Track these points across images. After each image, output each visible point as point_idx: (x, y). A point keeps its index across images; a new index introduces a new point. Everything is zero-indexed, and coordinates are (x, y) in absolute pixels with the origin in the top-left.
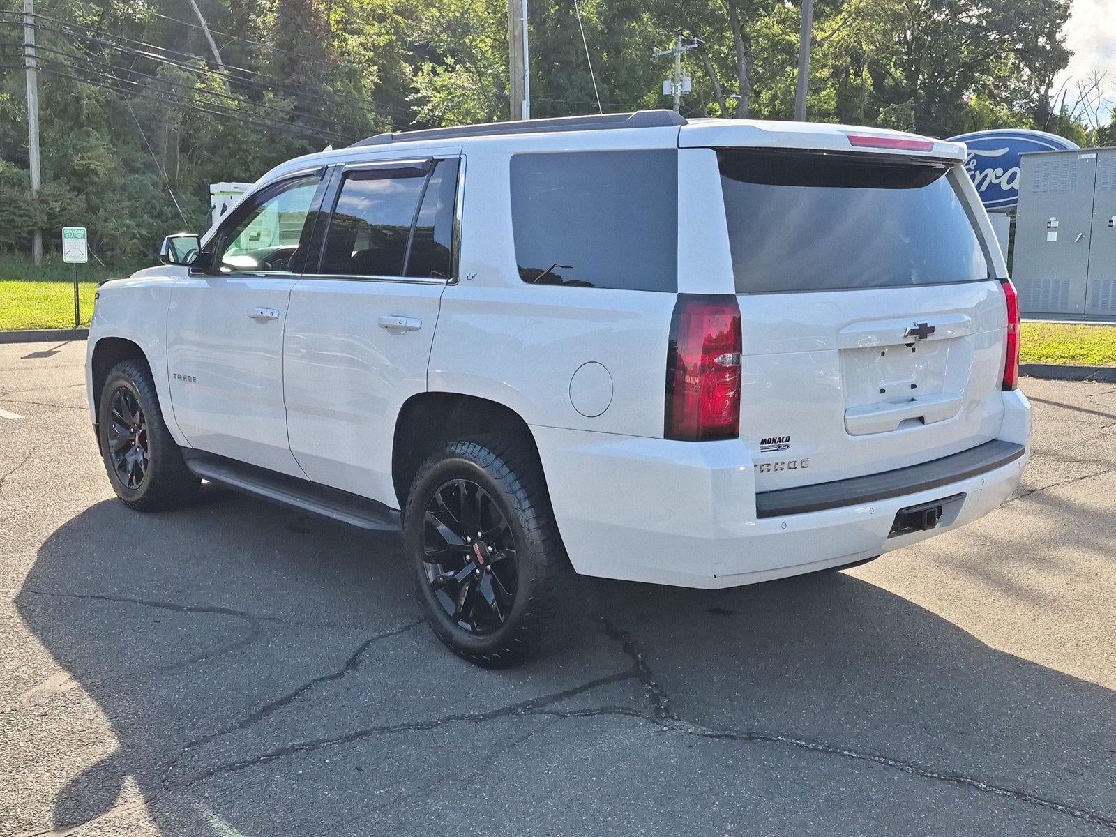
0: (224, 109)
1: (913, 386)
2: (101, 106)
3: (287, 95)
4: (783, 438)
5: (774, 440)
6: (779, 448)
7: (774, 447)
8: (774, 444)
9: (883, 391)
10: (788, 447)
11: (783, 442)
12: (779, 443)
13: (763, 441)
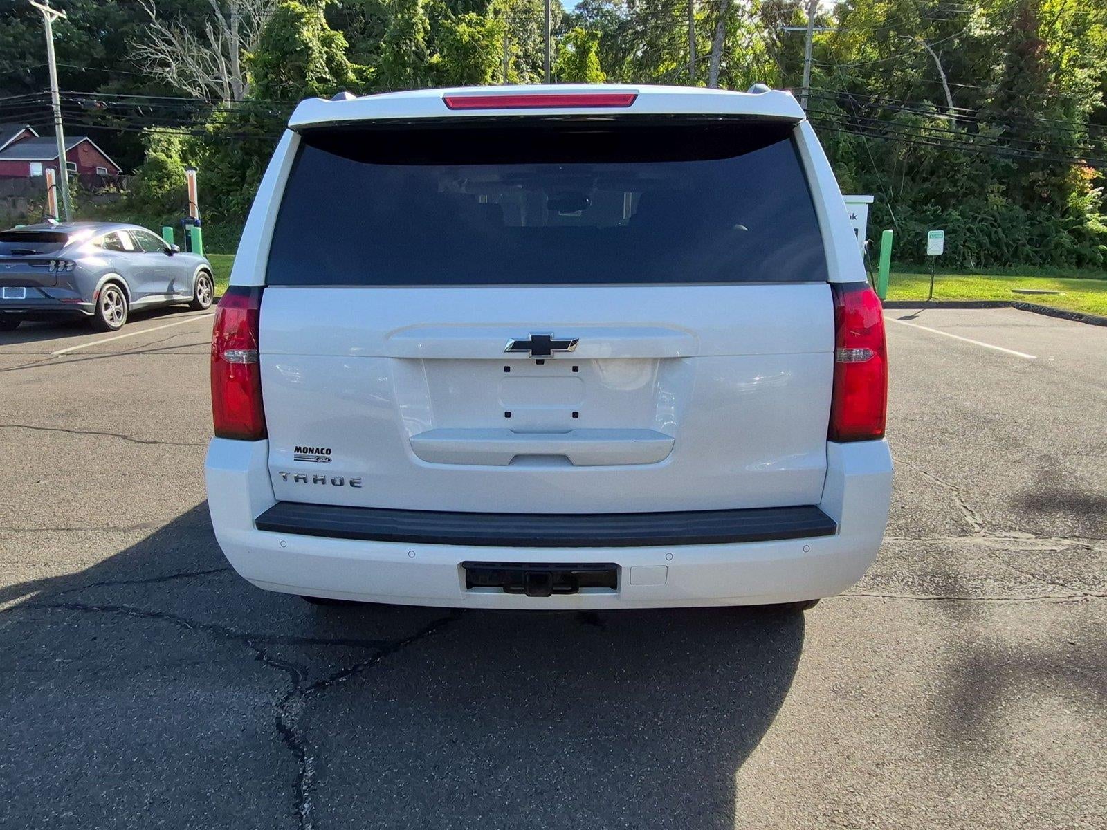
0: (944, 141)
1: (575, 415)
2: (853, 147)
3: (999, 125)
4: (322, 449)
5: (311, 450)
6: (317, 459)
7: (308, 457)
8: (311, 454)
9: (508, 415)
10: (329, 460)
11: (322, 453)
12: (317, 454)
13: (298, 449)
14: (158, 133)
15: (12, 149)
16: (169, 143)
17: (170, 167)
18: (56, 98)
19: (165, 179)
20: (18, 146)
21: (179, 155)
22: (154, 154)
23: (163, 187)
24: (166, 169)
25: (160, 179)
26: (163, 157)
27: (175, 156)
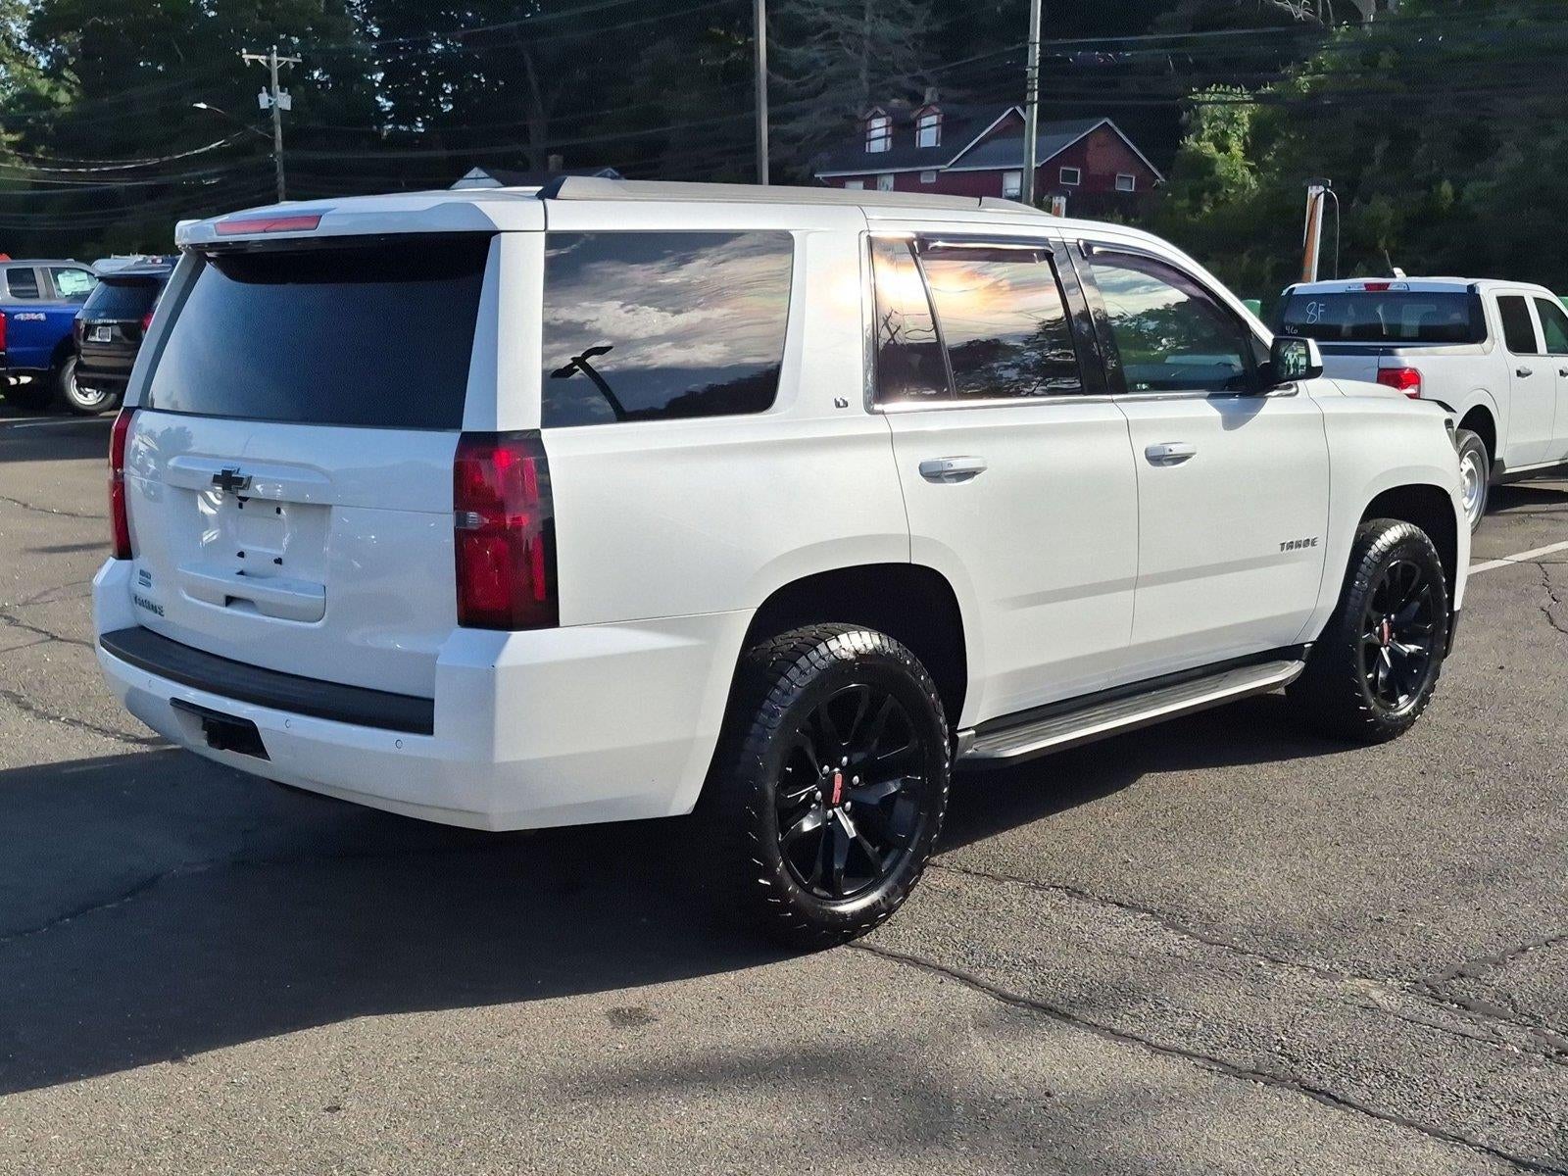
1: (279, 562)
14: (1211, 101)
15: (984, 148)
16: (1231, 120)
17: (1221, 170)
18: (1035, 54)
19: (1206, 195)
20: (994, 145)
21: (1245, 143)
22: (1195, 145)
23: (1200, 210)
24: (1212, 172)
25: (1196, 197)
26: (1210, 149)
27: (1236, 147)
